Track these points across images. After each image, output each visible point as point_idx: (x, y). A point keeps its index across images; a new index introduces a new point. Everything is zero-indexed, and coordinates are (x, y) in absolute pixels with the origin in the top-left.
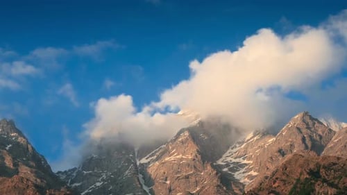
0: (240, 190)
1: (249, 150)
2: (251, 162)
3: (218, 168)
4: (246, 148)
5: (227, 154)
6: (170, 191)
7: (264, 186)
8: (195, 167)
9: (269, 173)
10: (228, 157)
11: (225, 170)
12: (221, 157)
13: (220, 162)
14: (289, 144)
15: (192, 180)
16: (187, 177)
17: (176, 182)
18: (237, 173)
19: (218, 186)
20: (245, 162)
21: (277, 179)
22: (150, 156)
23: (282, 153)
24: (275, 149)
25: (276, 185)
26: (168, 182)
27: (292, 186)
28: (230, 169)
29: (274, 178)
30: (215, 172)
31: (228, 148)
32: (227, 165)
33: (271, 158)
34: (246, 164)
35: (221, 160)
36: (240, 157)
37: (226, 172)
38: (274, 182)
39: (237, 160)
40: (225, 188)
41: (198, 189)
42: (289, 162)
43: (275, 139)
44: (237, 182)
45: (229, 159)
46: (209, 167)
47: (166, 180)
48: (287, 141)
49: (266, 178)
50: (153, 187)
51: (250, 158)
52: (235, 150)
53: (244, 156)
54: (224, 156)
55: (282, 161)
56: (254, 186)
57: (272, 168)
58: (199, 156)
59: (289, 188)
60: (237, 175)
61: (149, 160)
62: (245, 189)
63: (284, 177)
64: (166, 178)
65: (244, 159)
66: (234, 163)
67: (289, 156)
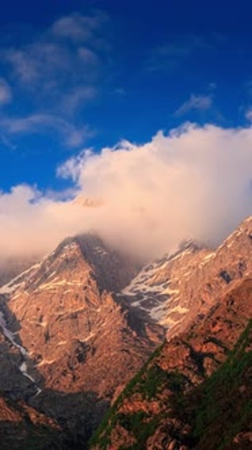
0: (160, 337)
1: (173, 272)
2: (177, 292)
3: (123, 302)
4: (169, 269)
5: (139, 278)
6: (47, 337)
7: (196, 330)
8: (87, 300)
9: (205, 310)
10: (140, 284)
11: (135, 304)
12: (128, 284)
13: (127, 292)
14: (237, 262)
15: (83, 320)
16: (74, 316)
17: (57, 325)
18: (154, 309)
19: (124, 330)
20: (168, 291)
21: (218, 318)
22: (16, 282)
23: (225, 276)
24: (216, 271)
25: (217, 328)
26: (44, 324)
27: (242, 330)
28: (144, 304)
29: (213, 317)
30: (119, 308)
31: (139, 269)
32: (139, 296)
33: (209, 285)
34: (168, 296)
35: (129, 288)
36: (159, 284)
37: (136, 308)
38: (214, 325)
39: (154, 289)
40: (134, 334)
41: (92, 335)
42: (237, 292)
43: (214, 254)
44: (153, 324)
45: (141, 287)
46: (109, 300)
47: (41, 320)
48: (234, 258)
49: (201, 317)
50: (20, 332)
51: (175, 286)
52: (150, 273)
53: (165, 282)
54: (134, 281)
55: (226, 289)
56: (181, 331)
57: (211, 301)
58: (93, 282)
59: (238, 333)
60: (154, 313)
61: (13, 289)
62: (167, 335)
63: (229, 316)
64: (42, 317)
65: (165, 287)
66: (149, 293)
67: (237, 282)
